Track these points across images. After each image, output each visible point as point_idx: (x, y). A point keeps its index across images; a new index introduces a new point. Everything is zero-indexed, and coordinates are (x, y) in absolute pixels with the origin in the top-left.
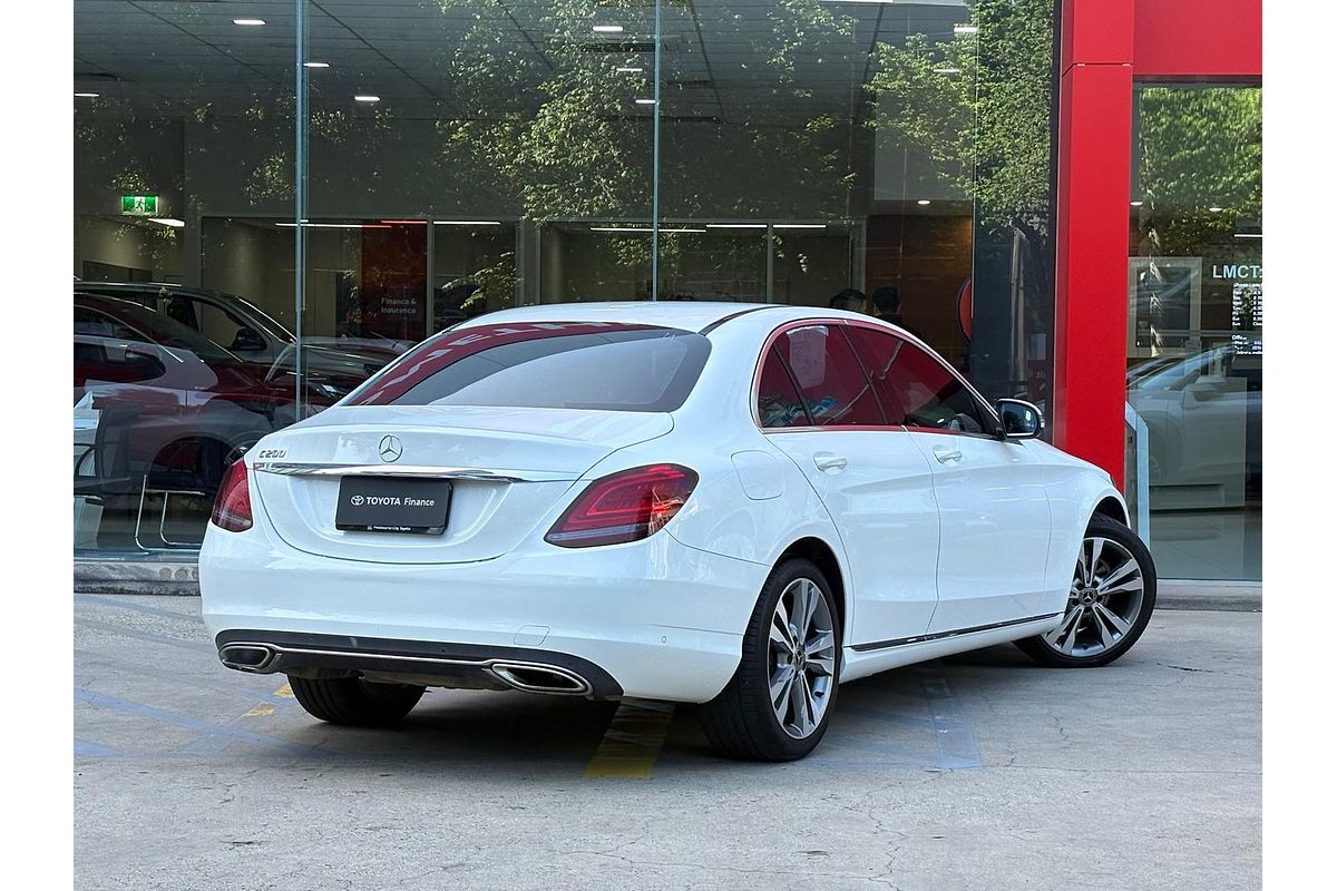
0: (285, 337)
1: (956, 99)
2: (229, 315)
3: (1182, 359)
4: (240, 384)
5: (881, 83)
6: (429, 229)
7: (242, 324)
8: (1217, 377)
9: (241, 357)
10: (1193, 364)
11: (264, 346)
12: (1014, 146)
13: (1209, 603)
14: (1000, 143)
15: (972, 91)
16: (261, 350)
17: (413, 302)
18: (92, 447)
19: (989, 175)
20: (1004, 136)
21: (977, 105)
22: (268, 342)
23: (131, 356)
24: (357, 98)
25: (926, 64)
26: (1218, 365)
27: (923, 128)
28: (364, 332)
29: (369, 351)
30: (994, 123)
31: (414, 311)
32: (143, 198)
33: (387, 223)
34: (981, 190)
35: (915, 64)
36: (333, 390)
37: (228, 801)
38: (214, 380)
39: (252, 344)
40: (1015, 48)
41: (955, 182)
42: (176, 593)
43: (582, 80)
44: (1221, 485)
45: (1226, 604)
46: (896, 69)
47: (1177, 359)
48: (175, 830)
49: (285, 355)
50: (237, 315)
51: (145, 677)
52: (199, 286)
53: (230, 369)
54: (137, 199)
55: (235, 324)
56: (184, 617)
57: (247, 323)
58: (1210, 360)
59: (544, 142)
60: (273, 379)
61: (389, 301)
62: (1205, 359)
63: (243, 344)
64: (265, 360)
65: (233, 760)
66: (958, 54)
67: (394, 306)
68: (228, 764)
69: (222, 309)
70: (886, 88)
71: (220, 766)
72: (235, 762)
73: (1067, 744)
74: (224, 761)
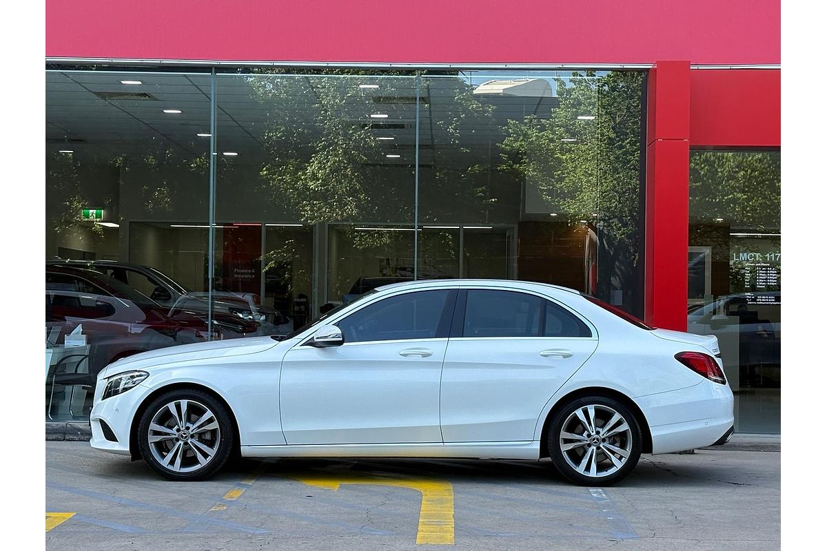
0: (180, 291)
1: (553, 153)
2: (149, 279)
3: (701, 306)
4: (159, 319)
5: (509, 143)
6: (263, 228)
7: (156, 283)
8: (721, 316)
10: (708, 308)
11: (170, 297)
13: (735, 446)
14: (579, 179)
15: (562, 149)
16: (169, 299)
17: (253, 271)
18: (86, 356)
19: (573, 198)
20: (583, 175)
21: (564, 157)
22: (172, 294)
23: (99, 303)
24: (226, 154)
25: (536, 133)
26: (722, 308)
27: (534, 171)
28: (225, 288)
29: (226, 299)
30: (576, 167)
31: (253, 276)
32: (95, 211)
33: (237, 225)
34: (569, 206)
35: (529, 132)
38: (144, 317)
39: (163, 296)
41: (554, 201)
43: (337, 142)
45: (745, 447)
46: (519, 135)
49: (179, 302)
50: (155, 279)
52: (128, 262)
53: (152, 311)
54: (91, 211)
55: (153, 285)
57: (160, 283)
58: (717, 306)
59: (314, 177)
60: (172, 316)
61: (239, 271)
62: (715, 306)
63: (159, 295)
64: (168, 305)
65: (215, 535)
66: (553, 127)
67: (242, 274)
68: (213, 537)
69: (144, 275)
70: (512, 147)
71: (209, 538)
72: (217, 536)
73: (682, 525)
74: (210, 536)
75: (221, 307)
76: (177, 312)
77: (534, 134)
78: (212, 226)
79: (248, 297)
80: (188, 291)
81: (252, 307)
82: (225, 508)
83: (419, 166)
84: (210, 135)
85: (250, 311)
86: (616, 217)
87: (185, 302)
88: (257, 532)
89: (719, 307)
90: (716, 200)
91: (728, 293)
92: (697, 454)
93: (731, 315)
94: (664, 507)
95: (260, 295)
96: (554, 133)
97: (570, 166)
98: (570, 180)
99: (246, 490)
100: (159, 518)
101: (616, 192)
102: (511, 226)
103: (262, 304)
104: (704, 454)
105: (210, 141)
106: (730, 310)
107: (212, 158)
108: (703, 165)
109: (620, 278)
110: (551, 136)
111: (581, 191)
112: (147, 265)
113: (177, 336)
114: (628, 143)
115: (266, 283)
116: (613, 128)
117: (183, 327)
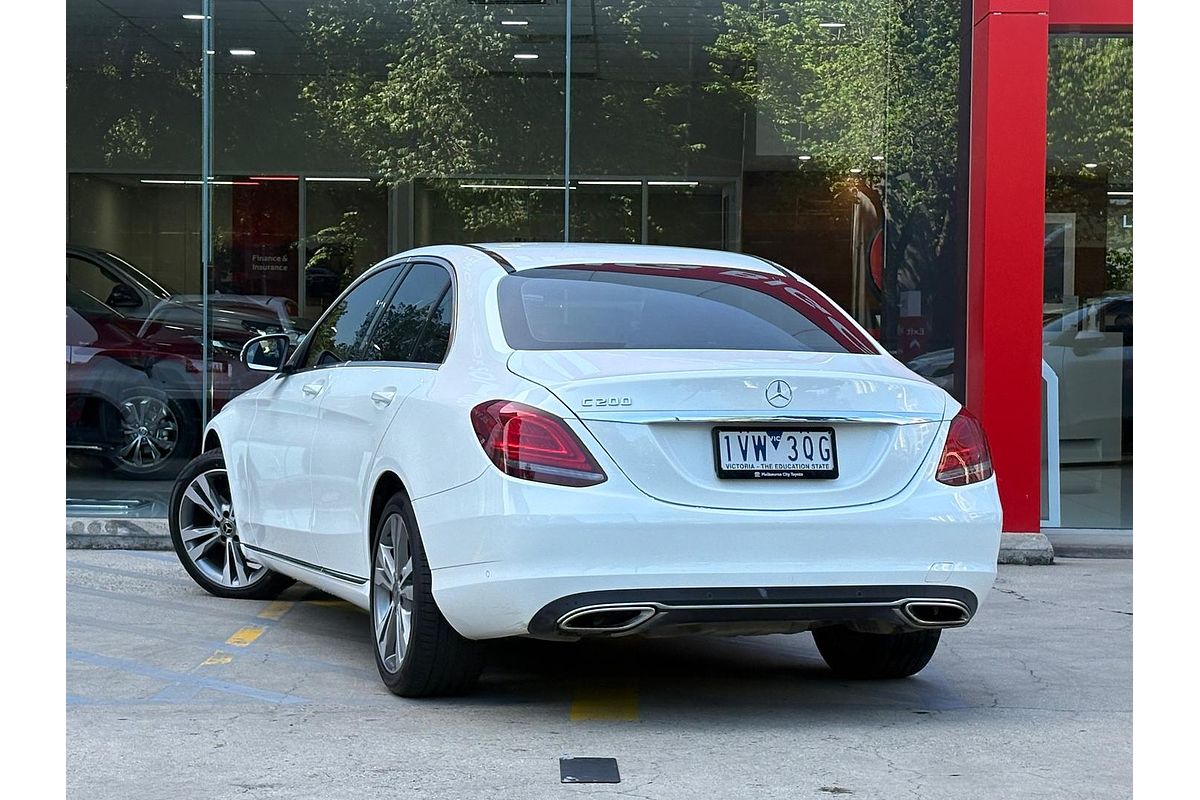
0: (159, 293)
1: (800, 63)
2: (104, 271)
4: (120, 340)
5: (726, 44)
6: (301, 184)
7: (114, 278)
8: (1092, 332)
9: (120, 313)
10: (1070, 319)
11: (139, 302)
12: (862, 110)
16: (138, 306)
17: (285, 260)
21: (819, 69)
22: (143, 297)
24: (233, 52)
25: (771, 27)
26: (1093, 320)
27: (766, 92)
28: (236, 289)
29: (247, 308)
30: (838, 86)
31: (285, 268)
33: (255, 180)
35: (761, 26)
36: (220, 345)
37: (221, 746)
38: (95, 336)
39: (128, 299)
40: (856, 11)
42: (89, 547)
44: (1099, 439)
47: (1055, 315)
48: (180, 775)
49: (157, 312)
50: (110, 270)
51: (88, 627)
53: (109, 325)
55: (109, 281)
56: (108, 571)
57: (122, 279)
58: (1084, 316)
59: (395, 106)
60: (145, 336)
61: (259, 259)
62: (1081, 315)
63: (121, 300)
64: (137, 316)
65: (209, 706)
66: (801, 15)
67: (267, 263)
68: (206, 711)
69: (97, 265)
70: (730, 51)
71: (198, 712)
72: (212, 708)
73: (1043, 686)
74: (200, 708)
75: (227, 320)
76: (155, 327)
77: (768, 29)
78: (207, 181)
79: (276, 304)
80: (173, 293)
81: (283, 320)
82: (229, 660)
83: (573, 75)
84: (202, 17)
85: (280, 326)
86: (909, 171)
87: (167, 312)
88: (285, 702)
89: (1088, 318)
90: (1083, 139)
91: (1101, 296)
92: (1059, 564)
93: (1107, 331)
94: (1009, 655)
95: (297, 301)
96: (801, 27)
97: (829, 83)
98: (829, 107)
99: (268, 630)
100: (110, 677)
101: (910, 128)
102: (732, 179)
103: (300, 316)
104: (1071, 564)
105: (201, 30)
106: (1106, 324)
107: (205, 60)
108: (1062, 80)
109: (911, 273)
110: (796, 32)
111: (849, 128)
112: (98, 247)
113: (153, 370)
114: (930, 43)
115: (308, 282)
116: (902, 16)
117: (165, 353)
